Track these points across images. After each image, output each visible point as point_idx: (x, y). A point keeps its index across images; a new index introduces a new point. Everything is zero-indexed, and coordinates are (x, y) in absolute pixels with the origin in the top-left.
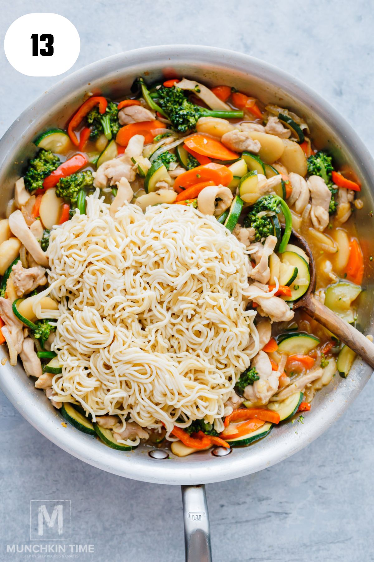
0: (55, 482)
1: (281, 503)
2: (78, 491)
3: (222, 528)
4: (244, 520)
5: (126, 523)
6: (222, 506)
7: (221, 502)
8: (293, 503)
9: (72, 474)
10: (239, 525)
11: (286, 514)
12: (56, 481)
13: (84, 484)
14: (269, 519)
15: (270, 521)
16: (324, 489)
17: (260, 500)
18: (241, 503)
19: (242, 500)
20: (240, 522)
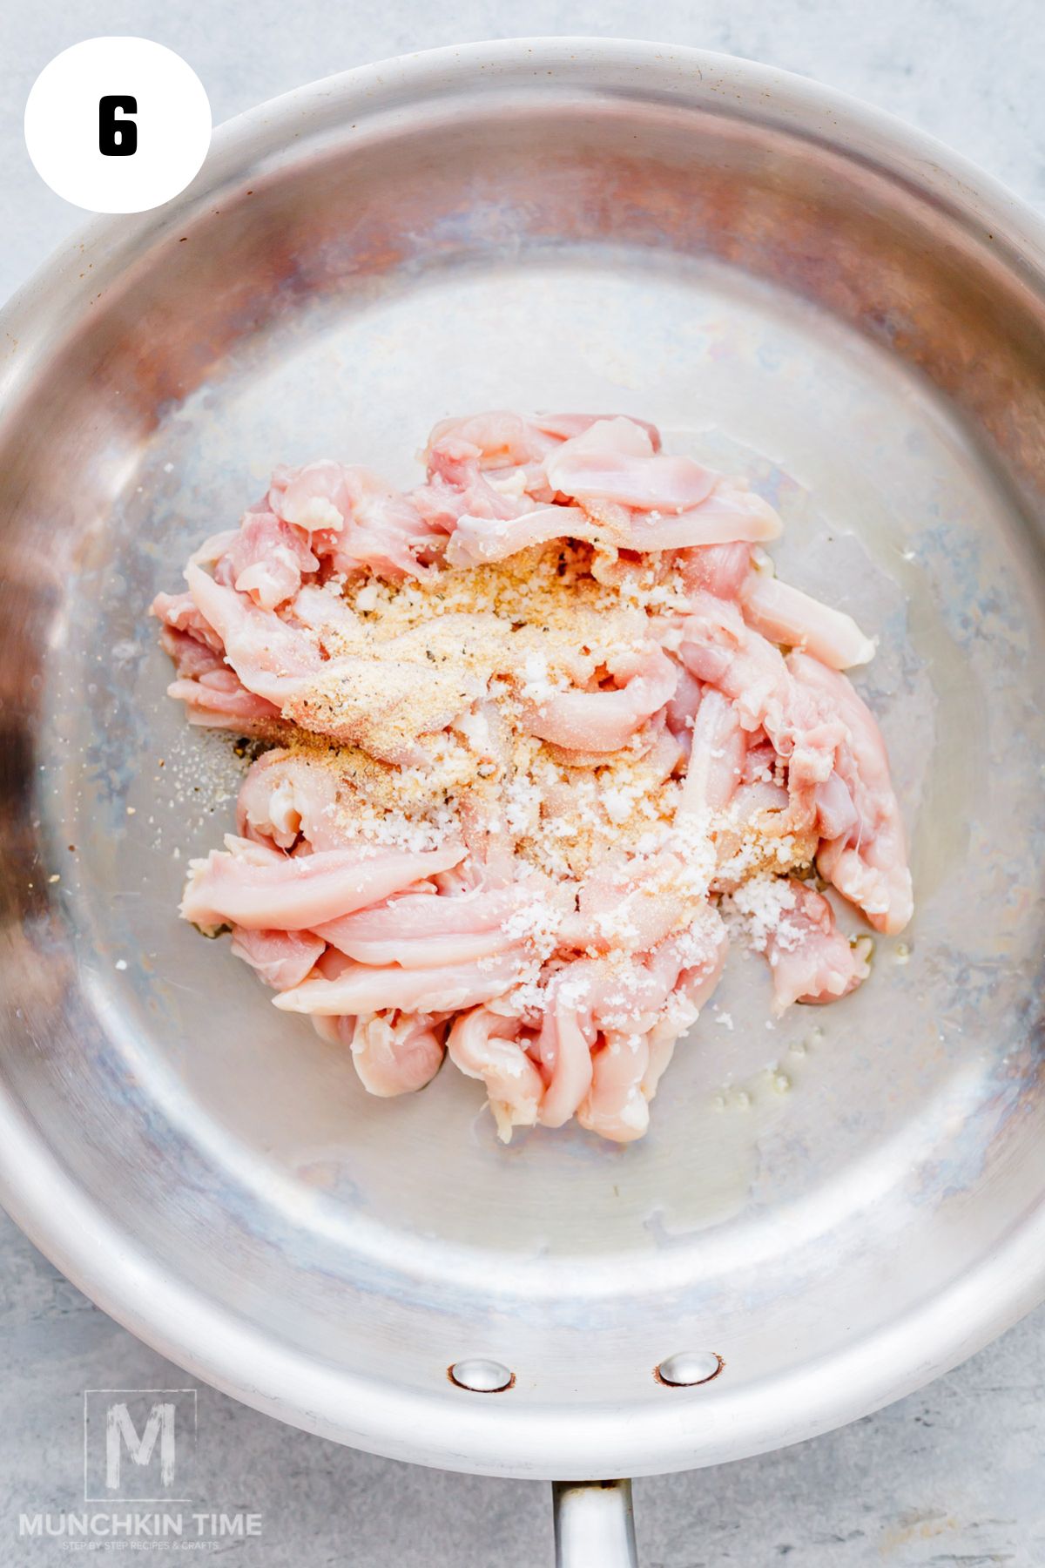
2: (317, 1534)
6: (786, 1550)
7: (784, 1540)
11: (993, 1558)
17: (907, 1521)
18: (844, 1535)
19: (849, 1528)
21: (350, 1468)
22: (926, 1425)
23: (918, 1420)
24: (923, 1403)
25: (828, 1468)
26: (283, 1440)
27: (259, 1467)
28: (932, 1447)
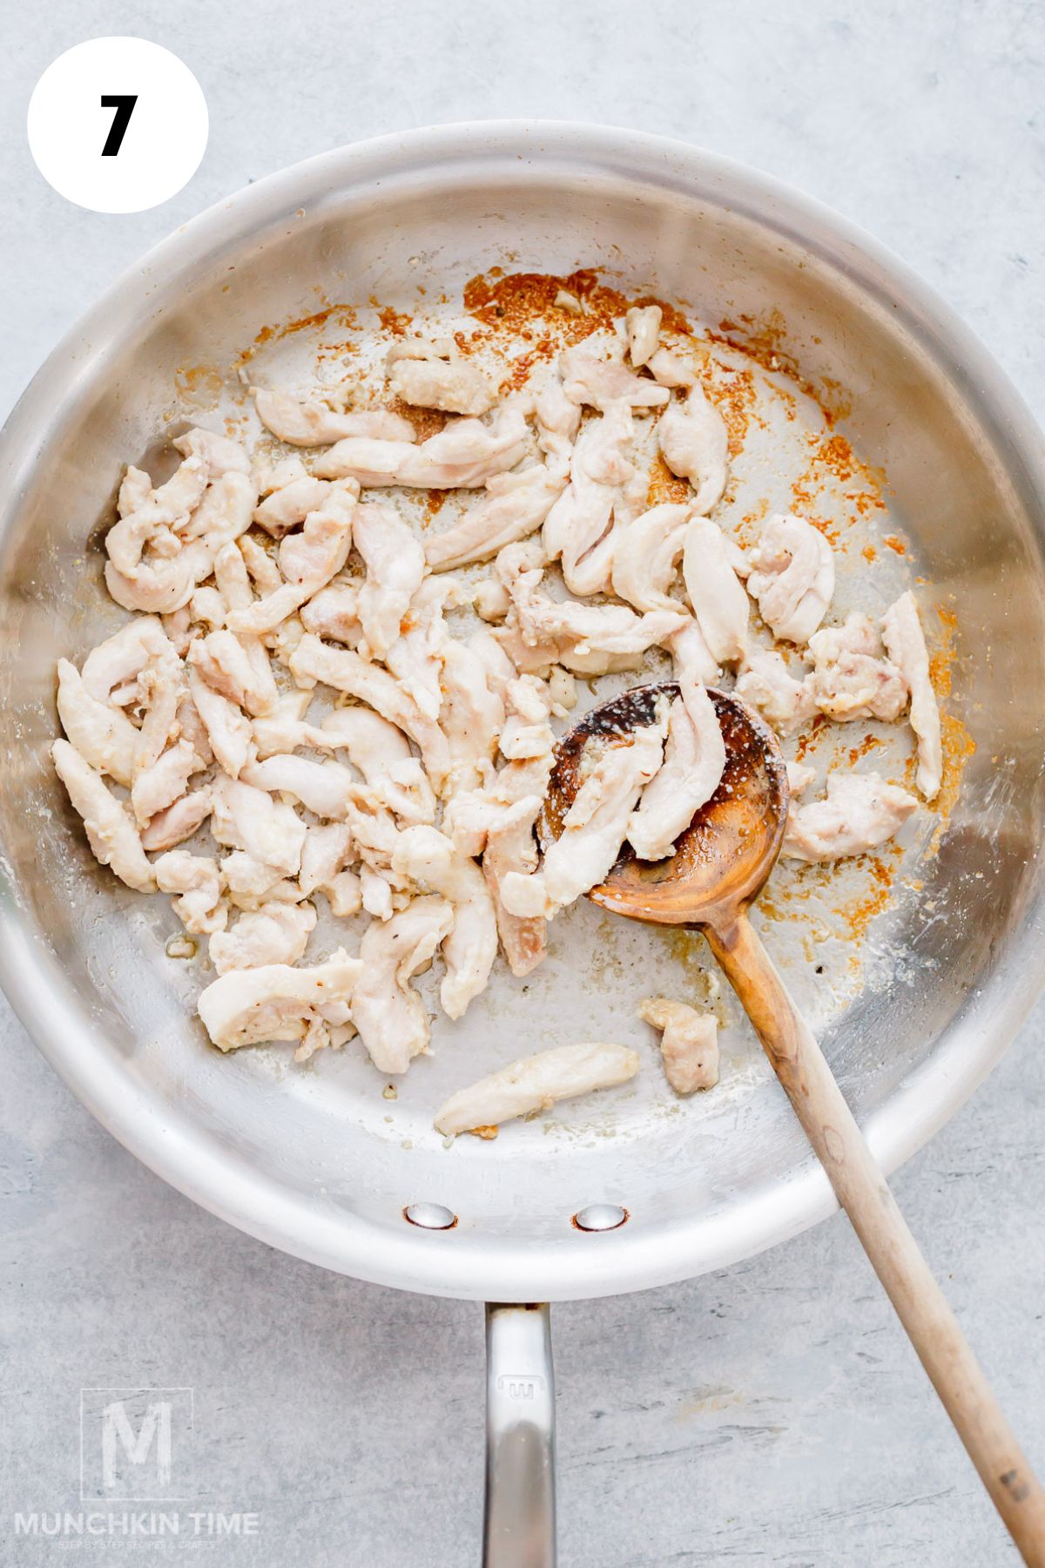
0: (147, 1366)
1: (757, 1401)
2: (210, 1386)
3: (600, 1473)
4: (660, 1451)
5: (341, 1470)
6: (599, 1415)
7: (597, 1405)
8: (789, 1400)
9: (192, 1342)
10: (645, 1464)
11: (771, 1429)
12: (149, 1362)
13: (225, 1367)
14: (725, 1446)
15: (729, 1451)
16: (872, 1360)
17: (699, 1395)
18: (648, 1404)
19: (652, 1398)
20: (649, 1457)
21: (240, 1333)
22: (719, 1316)
23: (713, 1311)
24: (717, 1298)
25: (637, 1348)
26: (185, 1307)
27: (164, 1329)
28: (724, 1335)
